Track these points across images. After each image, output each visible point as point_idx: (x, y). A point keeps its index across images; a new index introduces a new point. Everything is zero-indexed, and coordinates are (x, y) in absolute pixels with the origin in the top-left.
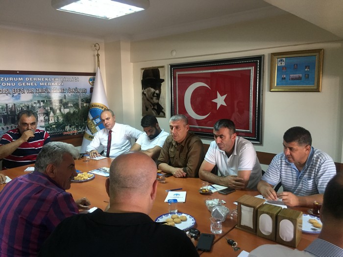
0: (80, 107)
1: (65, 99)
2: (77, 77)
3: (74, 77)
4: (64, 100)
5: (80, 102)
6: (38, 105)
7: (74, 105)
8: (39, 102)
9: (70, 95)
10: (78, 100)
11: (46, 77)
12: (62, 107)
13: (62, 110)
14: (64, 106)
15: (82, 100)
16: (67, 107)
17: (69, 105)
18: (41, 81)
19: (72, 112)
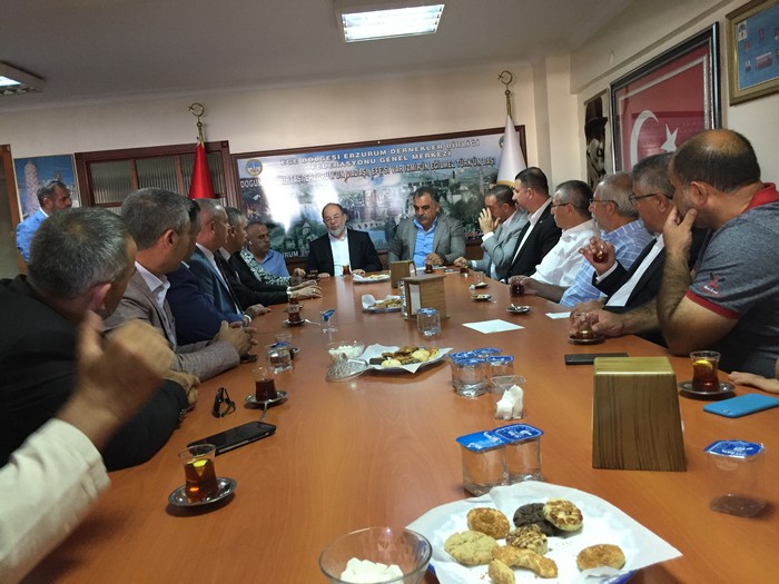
0: (482, 191)
1: (454, 177)
2: (475, 138)
3: (470, 139)
4: (452, 181)
5: (482, 183)
6: (409, 190)
7: (470, 188)
8: (410, 185)
9: (462, 170)
10: (478, 178)
11: (422, 146)
12: (449, 192)
13: (449, 197)
14: (452, 191)
15: (486, 179)
16: (459, 192)
17: (461, 188)
18: (414, 153)
19: (466, 200)
